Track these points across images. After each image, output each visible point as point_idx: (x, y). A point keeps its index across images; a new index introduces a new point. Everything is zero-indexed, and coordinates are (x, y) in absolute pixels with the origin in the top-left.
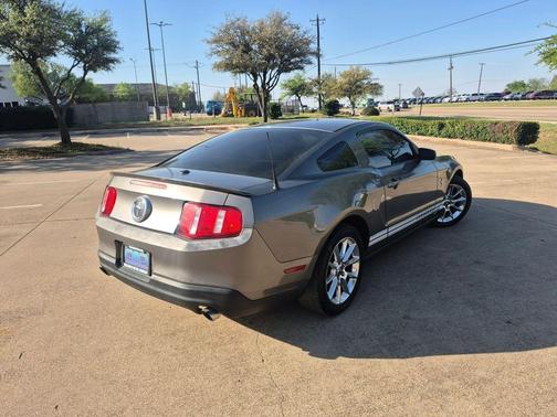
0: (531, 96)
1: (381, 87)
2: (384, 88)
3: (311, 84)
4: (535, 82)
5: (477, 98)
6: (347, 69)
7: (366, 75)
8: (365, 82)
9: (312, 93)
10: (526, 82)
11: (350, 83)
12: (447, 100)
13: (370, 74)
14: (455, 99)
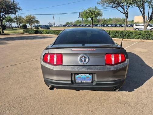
0: (72, 26)
1: (39, 21)
2: (40, 22)
3: (14, 19)
4: (71, 22)
5: (61, 26)
6: (27, 15)
7: (34, 17)
8: (34, 19)
9: (15, 22)
10: (70, 22)
11: (29, 19)
12: (54, 26)
13: (35, 17)
14: (56, 26)
